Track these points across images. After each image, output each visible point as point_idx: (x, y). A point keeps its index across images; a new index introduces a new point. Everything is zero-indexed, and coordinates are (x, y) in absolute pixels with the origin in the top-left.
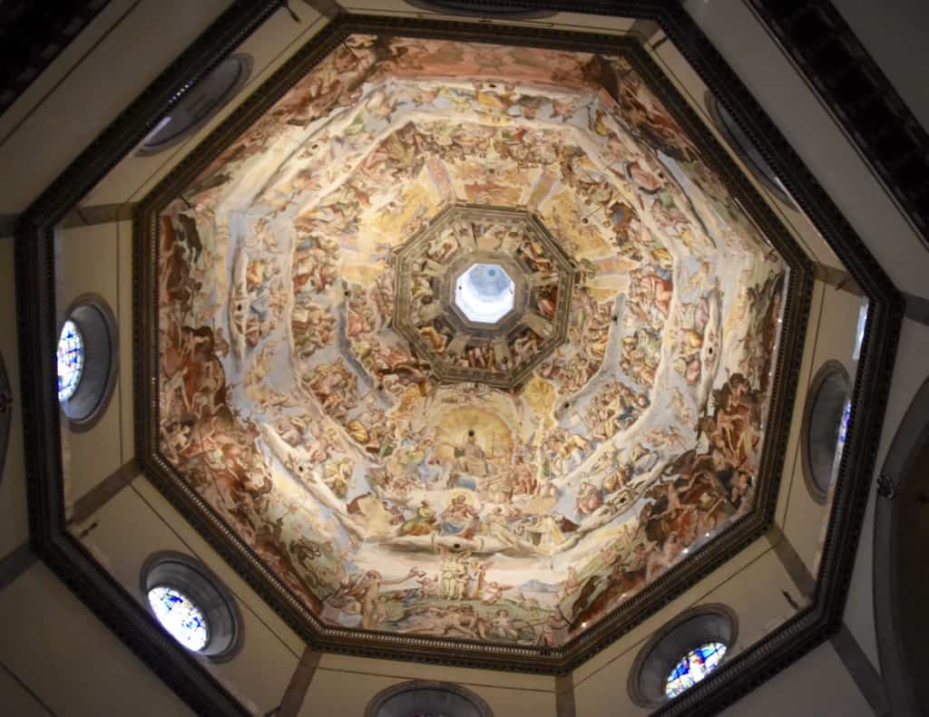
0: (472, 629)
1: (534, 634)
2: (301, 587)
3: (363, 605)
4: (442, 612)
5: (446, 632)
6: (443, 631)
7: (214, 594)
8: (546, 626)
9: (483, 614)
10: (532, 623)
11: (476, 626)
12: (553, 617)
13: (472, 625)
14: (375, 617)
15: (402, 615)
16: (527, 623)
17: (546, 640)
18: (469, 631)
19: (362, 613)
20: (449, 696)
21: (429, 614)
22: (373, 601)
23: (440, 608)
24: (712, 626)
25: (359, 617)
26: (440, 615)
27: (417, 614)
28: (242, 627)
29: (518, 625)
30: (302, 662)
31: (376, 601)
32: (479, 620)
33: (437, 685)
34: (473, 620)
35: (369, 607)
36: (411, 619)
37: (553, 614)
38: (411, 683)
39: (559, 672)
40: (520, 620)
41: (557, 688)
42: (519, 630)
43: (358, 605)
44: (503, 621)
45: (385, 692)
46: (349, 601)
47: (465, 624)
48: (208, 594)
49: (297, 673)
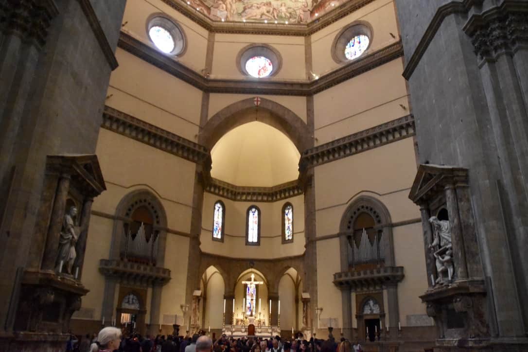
0: (271, 15)
1: (296, 15)
2: (201, 4)
3: (226, 5)
4: (259, 6)
5: (261, 17)
6: (260, 17)
7: (172, 24)
8: (301, 10)
9: (275, 6)
10: (295, 9)
11: (273, 13)
12: (304, 5)
13: (271, 12)
14: (232, 11)
15: (242, 9)
16: (293, 9)
17: (301, 18)
18: (270, 15)
19: (226, 10)
20: (265, 49)
21: (253, 8)
22: (230, 3)
23: (258, 4)
24: (365, 30)
25: (226, 12)
26: (258, 8)
27: (249, 8)
28: (185, 36)
29: (290, 10)
30: (209, 41)
31: (231, 3)
32: (274, 9)
33: (261, 45)
34: (272, 9)
35: (229, 6)
36: (247, 11)
37: (304, 4)
38: (251, 45)
39: (306, 35)
40: (290, 8)
41: (305, 43)
42: (290, 13)
43: (224, 6)
44: (283, 9)
45: (242, 50)
46: (220, 4)
47: (268, 12)
48: (169, 24)
49: (208, 46)
